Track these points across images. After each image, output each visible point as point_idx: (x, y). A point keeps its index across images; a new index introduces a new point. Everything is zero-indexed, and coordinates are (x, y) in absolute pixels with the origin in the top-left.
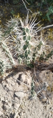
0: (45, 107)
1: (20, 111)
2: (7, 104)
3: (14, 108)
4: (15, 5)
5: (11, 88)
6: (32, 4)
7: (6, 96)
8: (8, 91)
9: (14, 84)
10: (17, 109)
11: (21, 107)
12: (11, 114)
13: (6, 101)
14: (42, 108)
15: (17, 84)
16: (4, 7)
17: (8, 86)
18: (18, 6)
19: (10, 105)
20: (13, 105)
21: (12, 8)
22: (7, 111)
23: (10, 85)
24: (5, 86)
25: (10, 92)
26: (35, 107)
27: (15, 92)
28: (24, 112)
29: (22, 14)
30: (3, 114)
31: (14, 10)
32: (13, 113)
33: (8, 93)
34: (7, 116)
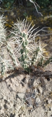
0: (47, 113)
1: (20, 113)
2: (9, 104)
3: (15, 109)
4: (29, 7)
5: (14, 88)
6: (45, 8)
7: (8, 96)
8: (11, 91)
9: (18, 85)
10: (18, 110)
11: (21, 109)
12: (12, 114)
13: (9, 101)
14: (43, 114)
15: (21, 85)
16: (18, 9)
17: (11, 86)
18: (31, 9)
19: (12, 105)
20: (14, 106)
21: (25, 10)
22: (8, 110)
23: (14, 85)
24: (9, 86)
25: (13, 92)
26: (36, 111)
27: (18, 93)
28: (24, 115)
29: (34, 16)
30: (4, 112)
31: (27, 12)
32: (13, 114)
33: (11, 93)
34: (8, 115)
